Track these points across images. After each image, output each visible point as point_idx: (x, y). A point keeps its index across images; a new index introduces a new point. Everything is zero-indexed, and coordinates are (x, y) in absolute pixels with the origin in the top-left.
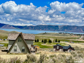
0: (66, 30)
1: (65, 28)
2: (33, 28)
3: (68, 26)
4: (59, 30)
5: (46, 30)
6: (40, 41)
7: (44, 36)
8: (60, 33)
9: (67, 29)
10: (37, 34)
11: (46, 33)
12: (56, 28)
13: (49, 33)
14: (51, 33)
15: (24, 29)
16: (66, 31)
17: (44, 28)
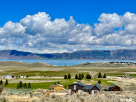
0: (121, 58)
1: (120, 55)
2: (68, 56)
3: (125, 50)
4: (111, 59)
5: (89, 58)
6: (73, 77)
7: (85, 68)
8: (111, 63)
9: (123, 56)
10: (74, 66)
11: (88, 64)
12: (106, 55)
13: (94, 63)
14: (97, 63)
15: (54, 59)
16: (123, 59)
17: (86, 56)
